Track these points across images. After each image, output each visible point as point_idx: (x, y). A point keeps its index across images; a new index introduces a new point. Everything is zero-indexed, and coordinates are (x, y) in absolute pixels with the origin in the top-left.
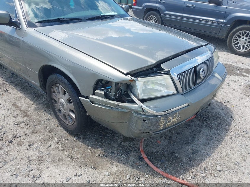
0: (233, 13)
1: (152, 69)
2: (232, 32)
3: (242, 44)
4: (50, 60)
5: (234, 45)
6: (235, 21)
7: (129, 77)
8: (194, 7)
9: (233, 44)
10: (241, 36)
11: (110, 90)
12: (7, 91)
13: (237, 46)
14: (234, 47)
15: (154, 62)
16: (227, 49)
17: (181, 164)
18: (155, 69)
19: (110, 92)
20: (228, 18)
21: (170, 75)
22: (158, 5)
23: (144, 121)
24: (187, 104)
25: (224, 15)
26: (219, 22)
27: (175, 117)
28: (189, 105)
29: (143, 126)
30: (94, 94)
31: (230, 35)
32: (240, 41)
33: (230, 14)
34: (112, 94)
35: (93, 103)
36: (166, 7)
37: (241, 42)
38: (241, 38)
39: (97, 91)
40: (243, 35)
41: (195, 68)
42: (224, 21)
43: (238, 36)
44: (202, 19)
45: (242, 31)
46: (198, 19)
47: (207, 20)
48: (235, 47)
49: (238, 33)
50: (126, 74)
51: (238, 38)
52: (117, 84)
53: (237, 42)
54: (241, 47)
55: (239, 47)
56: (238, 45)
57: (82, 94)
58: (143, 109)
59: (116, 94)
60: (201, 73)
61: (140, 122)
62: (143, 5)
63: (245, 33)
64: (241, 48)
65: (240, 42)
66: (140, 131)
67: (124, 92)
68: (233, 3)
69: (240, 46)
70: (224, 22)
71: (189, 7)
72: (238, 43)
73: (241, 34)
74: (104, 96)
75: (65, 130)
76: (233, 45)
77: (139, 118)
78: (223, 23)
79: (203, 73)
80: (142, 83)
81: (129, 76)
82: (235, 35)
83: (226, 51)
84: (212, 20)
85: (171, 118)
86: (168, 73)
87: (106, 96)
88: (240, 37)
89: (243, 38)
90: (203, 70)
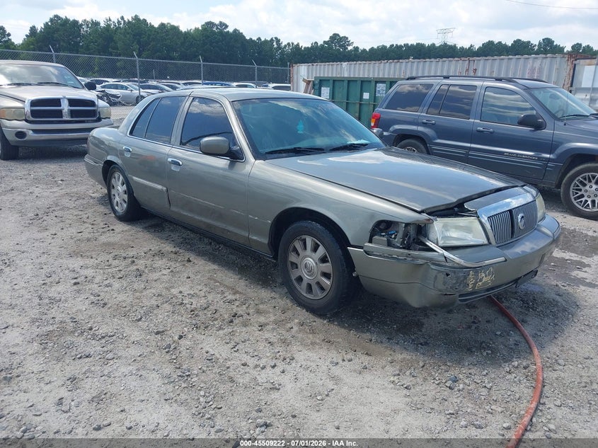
0: (567, 143)
1: (452, 208)
2: (569, 175)
3: (589, 197)
4: (298, 201)
5: (575, 199)
6: (571, 157)
7: (425, 216)
8: (491, 133)
9: (572, 198)
10: (586, 182)
11: (393, 236)
12: (189, 261)
13: (581, 202)
14: (575, 202)
15: (454, 200)
16: (563, 208)
17: (498, 354)
18: (456, 209)
19: (395, 238)
20: (559, 151)
21: (478, 217)
22: (420, 129)
23: (447, 275)
24: (503, 259)
25: (551, 146)
26: (540, 159)
27: (489, 275)
28: (506, 260)
29: (445, 283)
30: (370, 241)
31: (564, 181)
32: (586, 191)
33: (562, 143)
34: (397, 241)
35: (368, 254)
36: (437, 132)
37: (588, 194)
38: (587, 187)
39: (376, 237)
40: (590, 181)
41: (510, 211)
42: (552, 156)
43: (581, 182)
44: (510, 153)
45: (587, 174)
46: (502, 153)
47: (517, 154)
48: (577, 202)
49: (580, 178)
50: (420, 212)
51: (581, 187)
52: (407, 225)
53: (580, 193)
54: (589, 202)
55: (584, 204)
56: (583, 199)
57: (352, 243)
58: (445, 257)
59: (404, 240)
60: (519, 220)
61: (441, 277)
62: (391, 129)
63: (594, 177)
64: (588, 205)
65: (586, 194)
66: (440, 293)
67: (414, 239)
68: (565, 125)
69: (587, 201)
70: (552, 159)
71: (482, 131)
72: (582, 196)
73: (585, 179)
74: (386, 243)
75: (307, 311)
76: (573, 200)
77: (439, 272)
78: (549, 160)
79: (523, 221)
80: (442, 225)
81: (425, 214)
82: (576, 181)
83: (560, 212)
84: (527, 155)
85: (483, 275)
86: (475, 214)
87: (389, 244)
88: (584, 185)
89: (591, 187)
90: (522, 217)
